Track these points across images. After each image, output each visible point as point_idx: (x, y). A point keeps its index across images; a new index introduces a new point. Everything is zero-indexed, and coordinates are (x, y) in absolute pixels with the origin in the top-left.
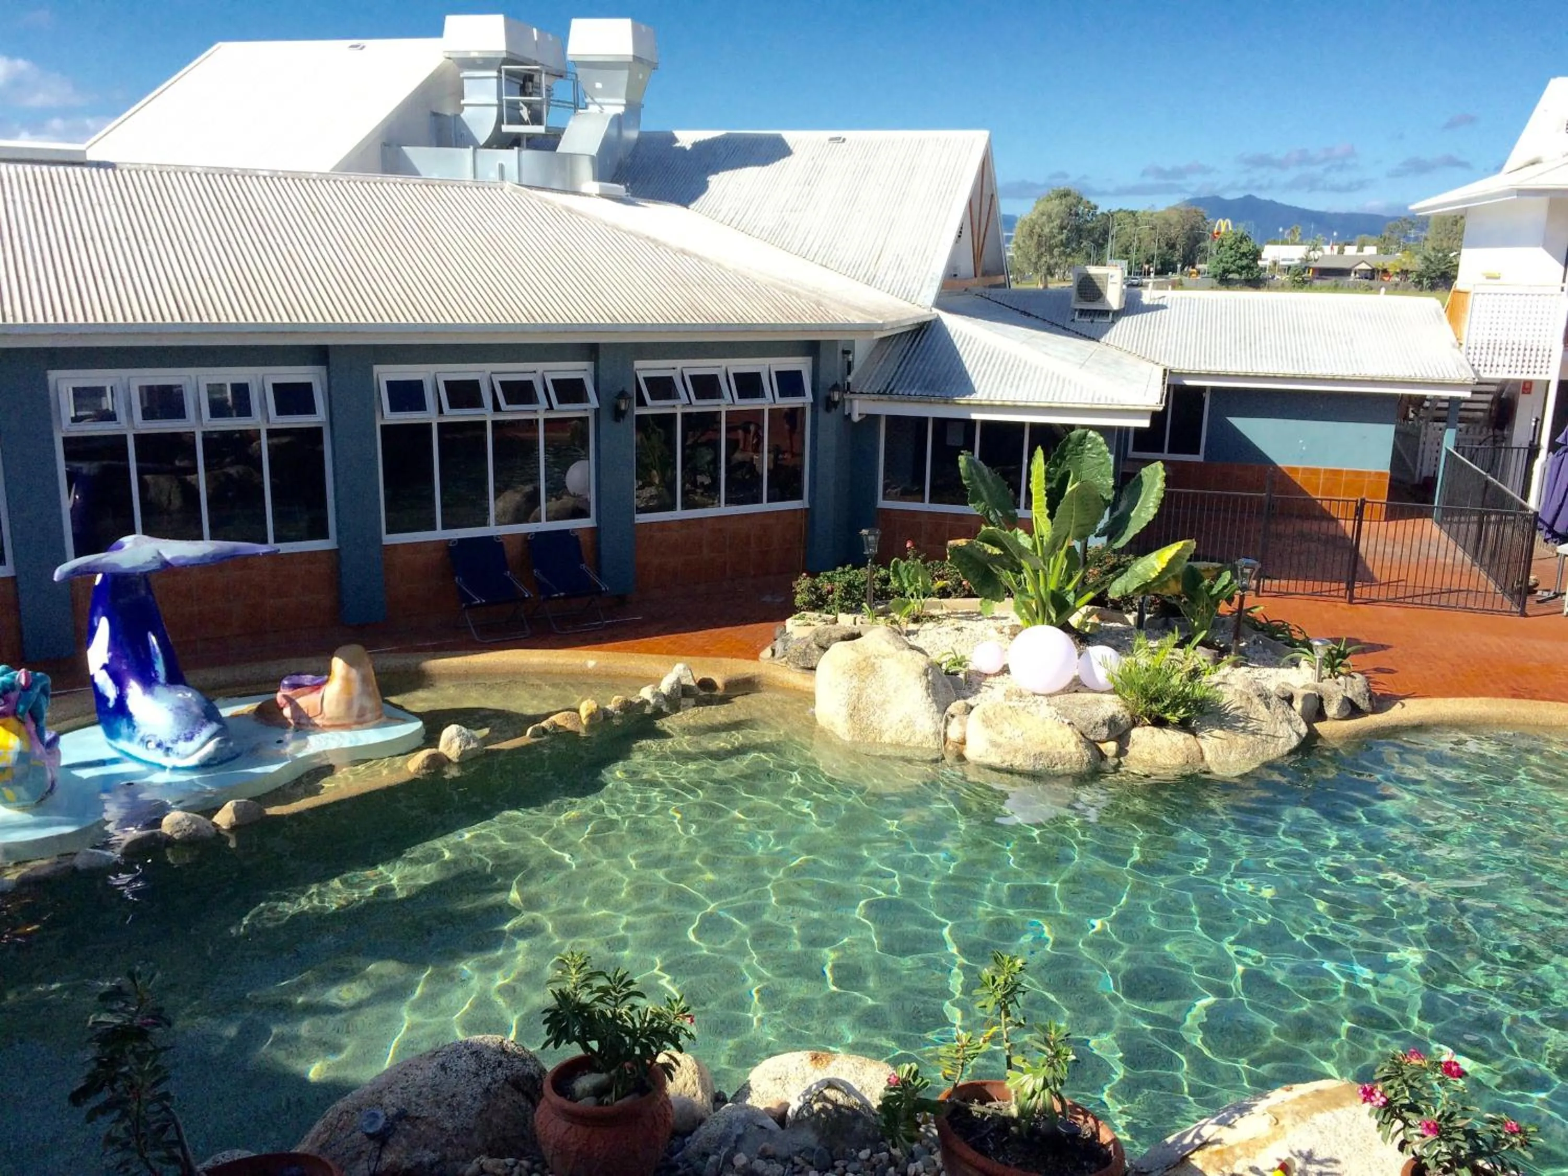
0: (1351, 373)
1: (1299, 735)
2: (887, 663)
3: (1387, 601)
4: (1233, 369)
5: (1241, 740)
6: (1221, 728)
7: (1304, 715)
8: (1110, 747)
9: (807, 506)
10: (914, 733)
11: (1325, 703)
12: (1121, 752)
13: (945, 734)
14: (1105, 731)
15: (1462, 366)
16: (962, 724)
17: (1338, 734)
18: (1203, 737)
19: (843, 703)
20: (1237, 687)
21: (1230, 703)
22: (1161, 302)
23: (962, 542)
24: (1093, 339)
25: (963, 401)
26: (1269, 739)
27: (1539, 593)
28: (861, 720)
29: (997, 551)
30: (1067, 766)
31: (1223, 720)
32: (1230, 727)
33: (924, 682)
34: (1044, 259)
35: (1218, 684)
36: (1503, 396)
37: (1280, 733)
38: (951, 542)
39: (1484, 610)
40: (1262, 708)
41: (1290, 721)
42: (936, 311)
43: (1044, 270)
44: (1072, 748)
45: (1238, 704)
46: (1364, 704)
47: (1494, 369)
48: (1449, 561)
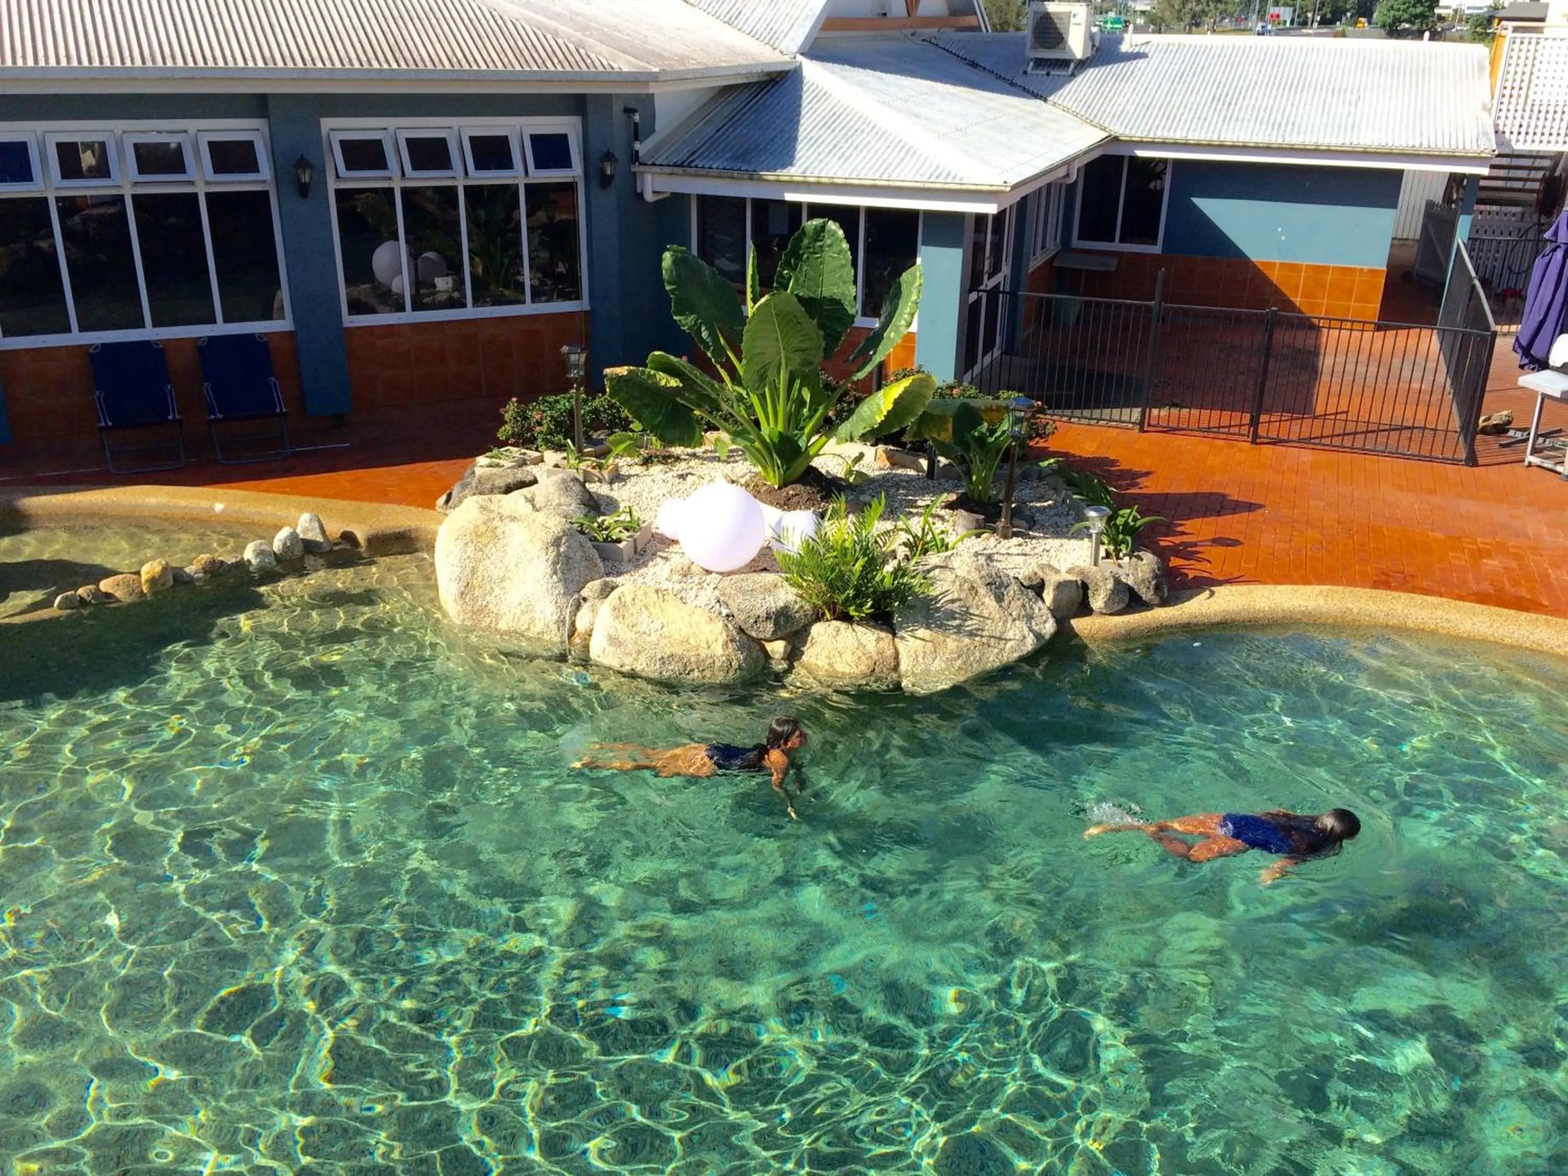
0: (1340, 142)
1: (1038, 636)
2: (513, 527)
3: (1300, 440)
4: (1194, 136)
5: (952, 643)
6: (928, 627)
7: (1054, 612)
8: (777, 648)
9: (587, 307)
10: (532, 620)
11: (1090, 593)
12: (793, 655)
13: (573, 624)
14: (770, 626)
15: (1485, 134)
16: (594, 610)
17: (1101, 634)
18: (902, 638)
19: (454, 576)
20: (959, 572)
21: (944, 593)
22: (1142, 49)
23: (623, 371)
24: (1036, 96)
25: (770, 176)
26: (992, 641)
27: (1511, 433)
28: (475, 599)
29: (674, 383)
30: (708, 673)
31: (932, 617)
32: (940, 627)
33: (552, 555)
34: (1189, 6)
35: (936, 567)
36: (1557, 174)
37: (1010, 635)
38: (607, 371)
39: (1420, 457)
40: (990, 602)
41: (1030, 618)
42: (800, 58)
43: (1188, 19)
44: (718, 650)
45: (956, 596)
46: (1147, 594)
47: (1529, 138)
48: (1426, 386)
